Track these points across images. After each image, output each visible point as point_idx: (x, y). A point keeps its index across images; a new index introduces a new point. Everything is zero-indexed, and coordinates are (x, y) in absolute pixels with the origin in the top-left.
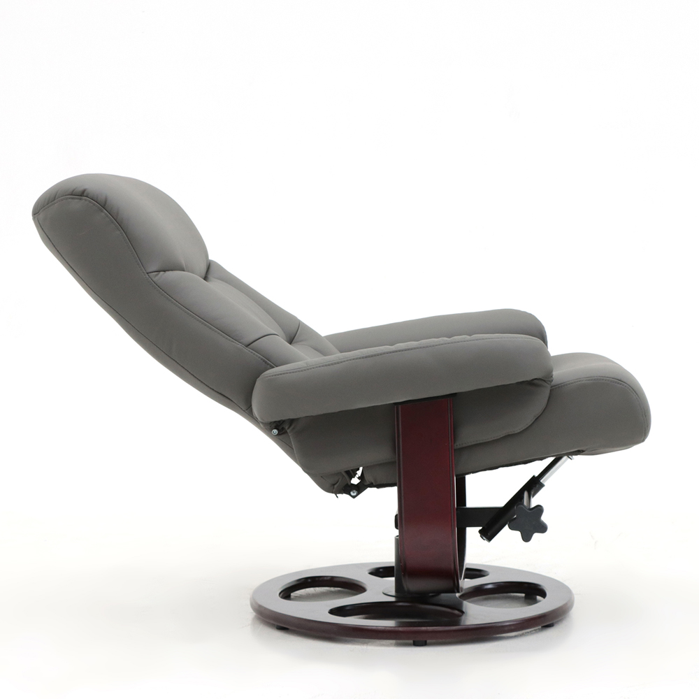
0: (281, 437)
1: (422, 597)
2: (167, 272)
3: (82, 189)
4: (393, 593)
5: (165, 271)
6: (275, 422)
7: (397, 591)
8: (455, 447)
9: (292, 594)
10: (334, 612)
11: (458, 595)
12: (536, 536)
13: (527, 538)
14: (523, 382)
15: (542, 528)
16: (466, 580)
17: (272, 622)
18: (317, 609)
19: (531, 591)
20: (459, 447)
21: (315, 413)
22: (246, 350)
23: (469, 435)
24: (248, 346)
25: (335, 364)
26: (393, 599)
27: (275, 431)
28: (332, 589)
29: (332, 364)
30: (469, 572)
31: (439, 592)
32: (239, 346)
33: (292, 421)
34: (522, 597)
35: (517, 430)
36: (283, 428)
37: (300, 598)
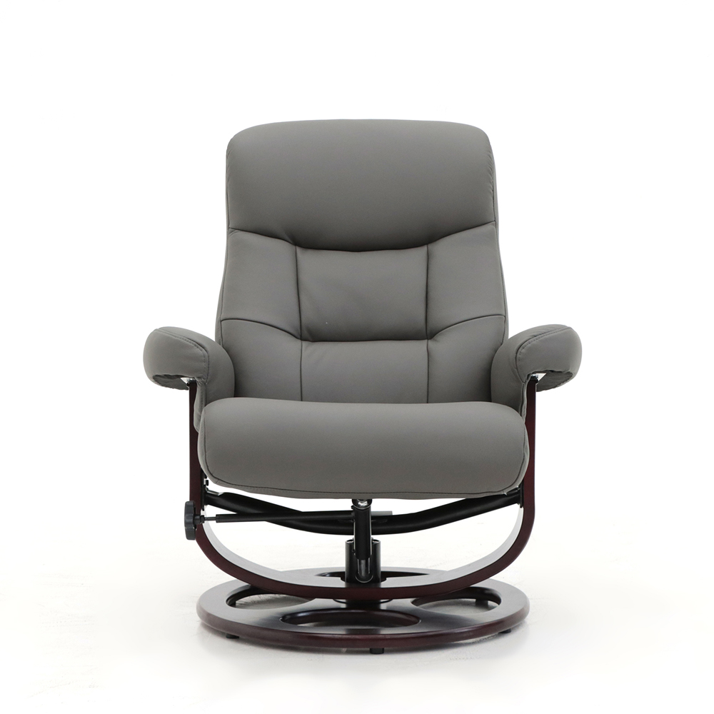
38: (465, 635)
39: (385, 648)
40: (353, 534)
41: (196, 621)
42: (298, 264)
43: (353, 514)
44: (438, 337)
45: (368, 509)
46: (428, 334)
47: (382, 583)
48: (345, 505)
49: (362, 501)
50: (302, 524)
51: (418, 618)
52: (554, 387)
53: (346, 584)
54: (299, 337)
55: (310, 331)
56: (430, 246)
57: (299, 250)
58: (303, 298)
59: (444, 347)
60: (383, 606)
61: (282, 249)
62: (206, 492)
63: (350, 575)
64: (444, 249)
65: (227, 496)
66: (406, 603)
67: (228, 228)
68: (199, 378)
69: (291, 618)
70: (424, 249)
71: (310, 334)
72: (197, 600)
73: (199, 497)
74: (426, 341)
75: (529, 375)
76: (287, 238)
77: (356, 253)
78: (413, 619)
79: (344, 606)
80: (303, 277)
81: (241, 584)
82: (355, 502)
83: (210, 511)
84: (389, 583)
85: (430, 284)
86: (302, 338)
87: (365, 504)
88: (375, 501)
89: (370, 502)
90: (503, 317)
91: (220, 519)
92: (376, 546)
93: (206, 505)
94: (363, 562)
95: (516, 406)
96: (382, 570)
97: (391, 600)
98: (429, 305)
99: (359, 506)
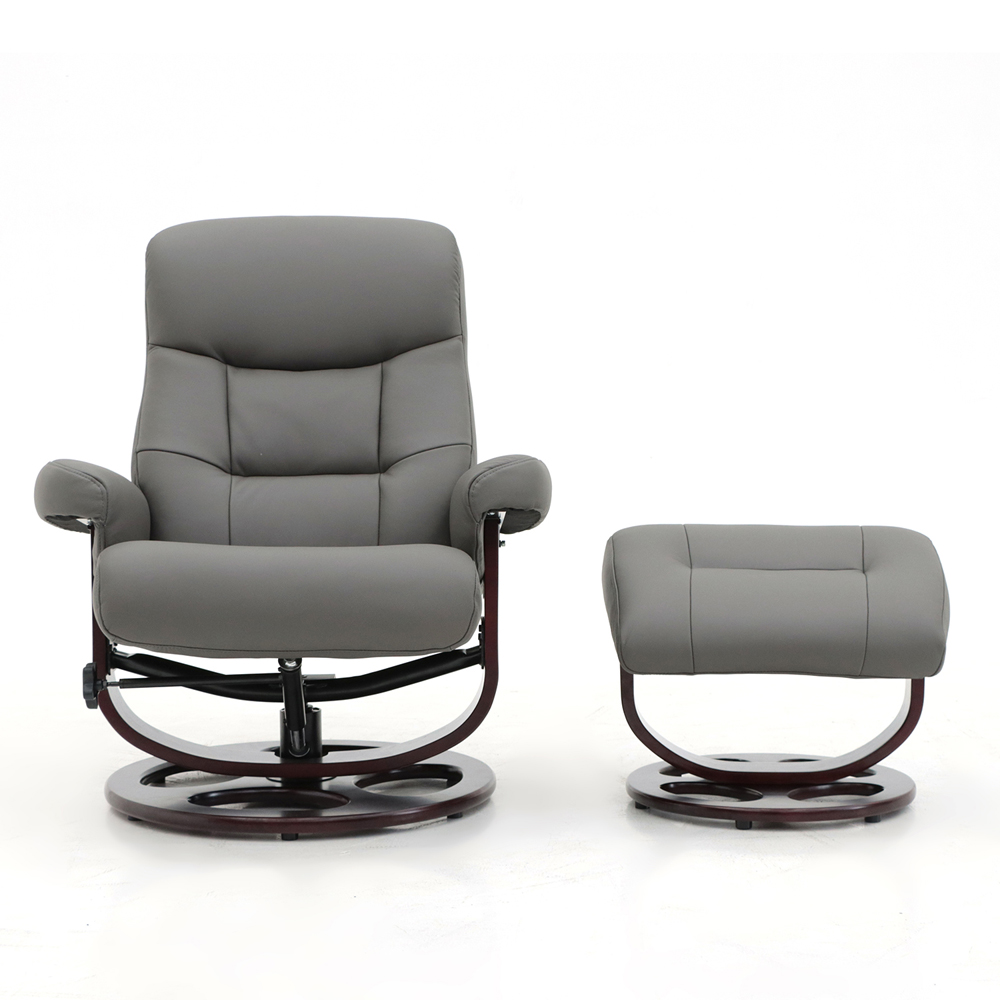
39: (300, 834)
40: (281, 701)
41: (105, 805)
42: (230, 385)
43: (280, 678)
44: (392, 470)
45: (297, 670)
46: (382, 466)
47: (324, 758)
48: (269, 666)
49: (290, 660)
50: (226, 690)
51: (348, 799)
52: (529, 528)
53: (282, 760)
54: (229, 470)
55: (241, 464)
56: (385, 364)
57: (229, 368)
58: (234, 425)
59: (398, 481)
60: (325, 786)
61: (209, 368)
62: (113, 653)
63: (284, 750)
64: (401, 368)
65: (138, 657)
66: (349, 781)
67: (148, 343)
68: (96, 518)
69: (200, 799)
70: (378, 367)
71: (242, 468)
72: (105, 780)
73: (104, 658)
74: (378, 475)
75: (483, 514)
76: (217, 356)
77: (299, 373)
78: (343, 800)
79: (279, 785)
80: (233, 401)
81: (158, 762)
82: (281, 662)
83: (118, 674)
84: (330, 758)
85: (384, 408)
86: (232, 473)
87: (293, 664)
88: (305, 661)
89: (299, 662)
90: (470, 447)
91: (125, 683)
92: (315, 716)
93: (114, 667)
94: (296, 733)
95: (469, 549)
96: (323, 743)
97: (334, 777)
98: (382, 433)
99: (286, 667)
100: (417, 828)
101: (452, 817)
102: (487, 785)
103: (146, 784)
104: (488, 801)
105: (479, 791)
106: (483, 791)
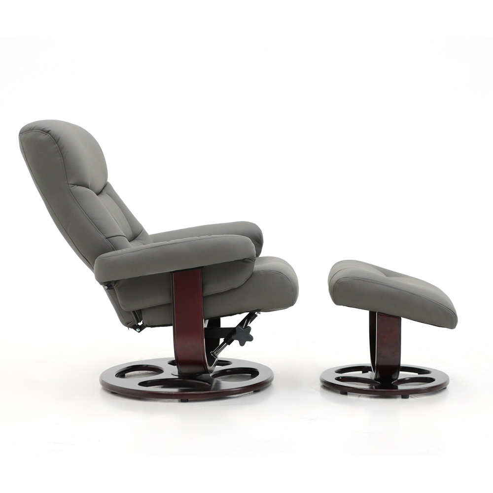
0: (109, 290)
1: (193, 376)
2: (79, 187)
3: (49, 129)
4: (177, 374)
5: (78, 185)
6: (107, 282)
7: (179, 373)
8: (204, 296)
9: (126, 374)
10: (141, 384)
11: (211, 375)
12: (247, 343)
13: (242, 344)
14: (238, 261)
15: (250, 339)
16: (217, 366)
17: (108, 389)
18: (132, 382)
19: (254, 372)
20: (205, 295)
21: (126, 278)
22: (106, 240)
23: (212, 288)
24: (107, 238)
25: (137, 251)
26: (177, 377)
27: (106, 287)
28: (149, 372)
29: (135, 251)
30: (218, 362)
31: (201, 373)
32: (103, 237)
33: (116, 282)
34: (249, 376)
35: (236, 286)
36: (111, 286)
37: (130, 376)
38: (235, 392)
100: (241, 396)
101: (256, 392)
102: (271, 377)
103: (117, 377)
104: (271, 384)
105: (267, 380)
106: (269, 380)
